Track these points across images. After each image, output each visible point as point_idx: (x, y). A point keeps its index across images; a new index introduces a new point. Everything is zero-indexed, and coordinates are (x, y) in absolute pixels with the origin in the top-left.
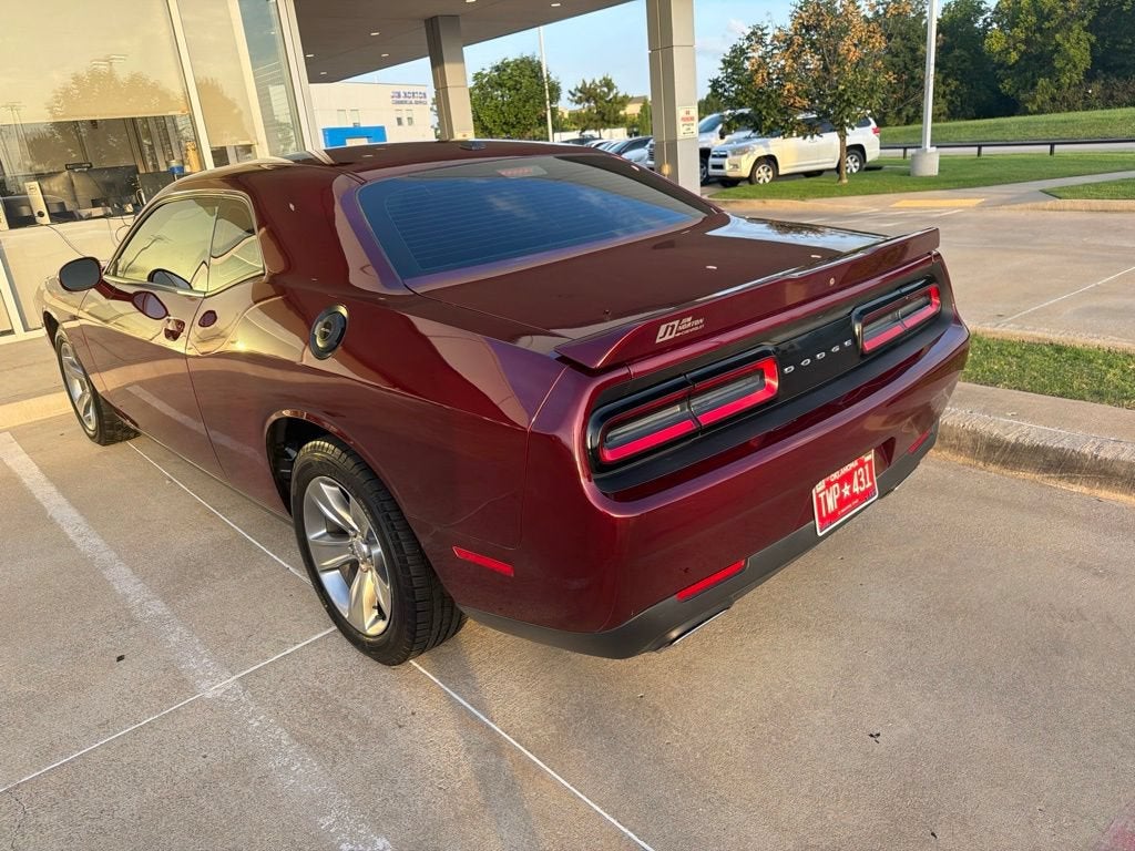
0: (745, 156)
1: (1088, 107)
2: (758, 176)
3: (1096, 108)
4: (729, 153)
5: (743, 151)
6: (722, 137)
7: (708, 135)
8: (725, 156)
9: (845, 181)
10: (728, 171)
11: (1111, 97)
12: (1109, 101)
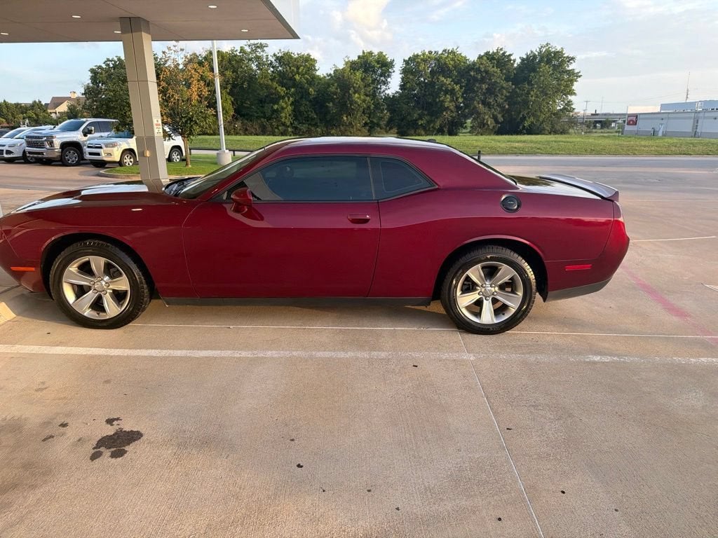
0: (115, 149)
1: (237, 134)
2: (125, 161)
3: (240, 135)
4: (103, 146)
5: (113, 145)
6: (85, 135)
7: (75, 132)
8: (101, 148)
9: (190, 166)
10: (104, 157)
11: (246, 130)
12: (246, 132)
